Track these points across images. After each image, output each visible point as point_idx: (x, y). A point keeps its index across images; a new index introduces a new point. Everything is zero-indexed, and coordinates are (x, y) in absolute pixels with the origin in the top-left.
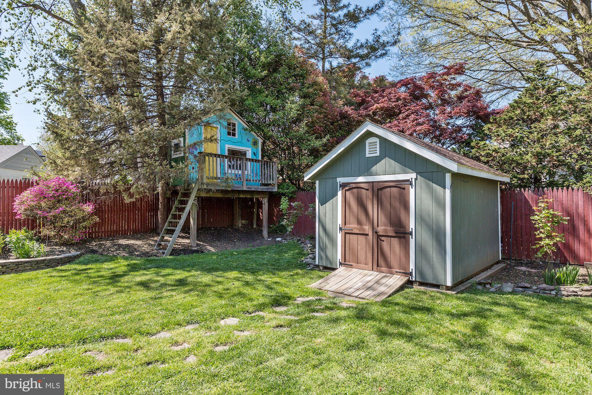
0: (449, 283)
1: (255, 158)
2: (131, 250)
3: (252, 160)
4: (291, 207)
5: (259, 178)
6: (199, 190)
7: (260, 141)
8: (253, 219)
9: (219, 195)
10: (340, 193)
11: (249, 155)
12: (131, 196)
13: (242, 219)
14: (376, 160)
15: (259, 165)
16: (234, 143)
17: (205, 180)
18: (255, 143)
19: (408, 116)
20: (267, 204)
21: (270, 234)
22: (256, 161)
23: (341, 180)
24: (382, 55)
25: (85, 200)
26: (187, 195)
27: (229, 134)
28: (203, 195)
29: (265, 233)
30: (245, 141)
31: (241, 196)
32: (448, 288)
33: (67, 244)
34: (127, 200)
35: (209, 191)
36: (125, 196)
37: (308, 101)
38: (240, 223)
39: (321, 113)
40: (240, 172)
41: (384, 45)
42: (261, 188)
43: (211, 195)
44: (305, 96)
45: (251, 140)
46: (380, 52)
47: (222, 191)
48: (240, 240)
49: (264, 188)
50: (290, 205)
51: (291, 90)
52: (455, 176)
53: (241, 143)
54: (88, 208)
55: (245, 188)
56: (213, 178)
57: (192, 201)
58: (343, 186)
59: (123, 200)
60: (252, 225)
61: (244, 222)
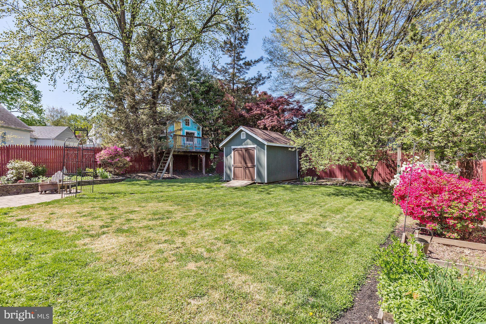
0: (266, 182)
1: (198, 136)
2: (145, 178)
3: (198, 137)
4: (214, 158)
5: (201, 145)
6: (174, 151)
7: (201, 128)
8: (197, 166)
9: (183, 154)
10: (232, 152)
11: (196, 135)
12: (147, 154)
13: (192, 166)
14: (245, 140)
15: (201, 139)
16: (188, 129)
17: (177, 147)
18: (199, 129)
19: (269, 117)
20: (204, 158)
21: (206, 173)
22: (200, 138)
23: (233, 147)
24: (262, 84)
25: (127, 155)
26: (169, 153)
27: (186, 125)
28: (176, 153)
29: (204, 172)
30: (194, 128)
31: (193, 154)
32: (266, 184)
33: (117, 174)
34: (145, 155)
35: (178, 152)
36: (144, 154)
37: (224, 109)
38: (191, 168)
39: (230, 115)
40: (192, 143)
41: (264, 78)
42: (201, 151)
43: (179, 153)
44: (223, 106)
45: (197, 127)
46: (261, 82)
47: (184, 152)
48: (192, 175)
49: (203, 151)
50: (214, 157)
51: (216, 103)
52: (268, 146)
53: (191, 129)
54: (128, 159)
55: (194, 151)
56: (180, 146)
57: (171, 156)
58: (234, 149)
59: (143, 155)
60: (197, 169)
61: (193, 167)
